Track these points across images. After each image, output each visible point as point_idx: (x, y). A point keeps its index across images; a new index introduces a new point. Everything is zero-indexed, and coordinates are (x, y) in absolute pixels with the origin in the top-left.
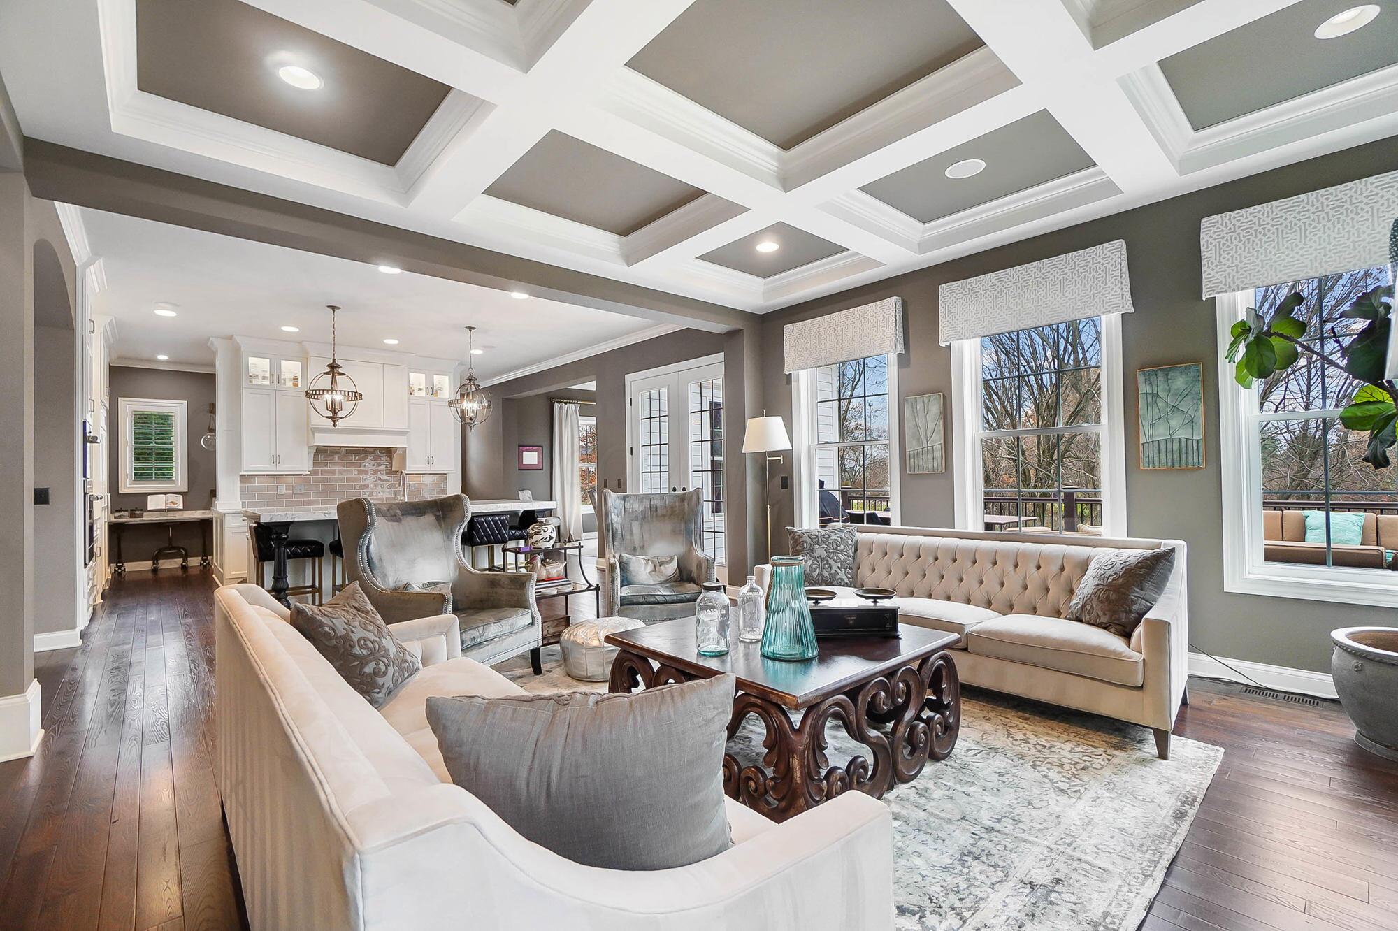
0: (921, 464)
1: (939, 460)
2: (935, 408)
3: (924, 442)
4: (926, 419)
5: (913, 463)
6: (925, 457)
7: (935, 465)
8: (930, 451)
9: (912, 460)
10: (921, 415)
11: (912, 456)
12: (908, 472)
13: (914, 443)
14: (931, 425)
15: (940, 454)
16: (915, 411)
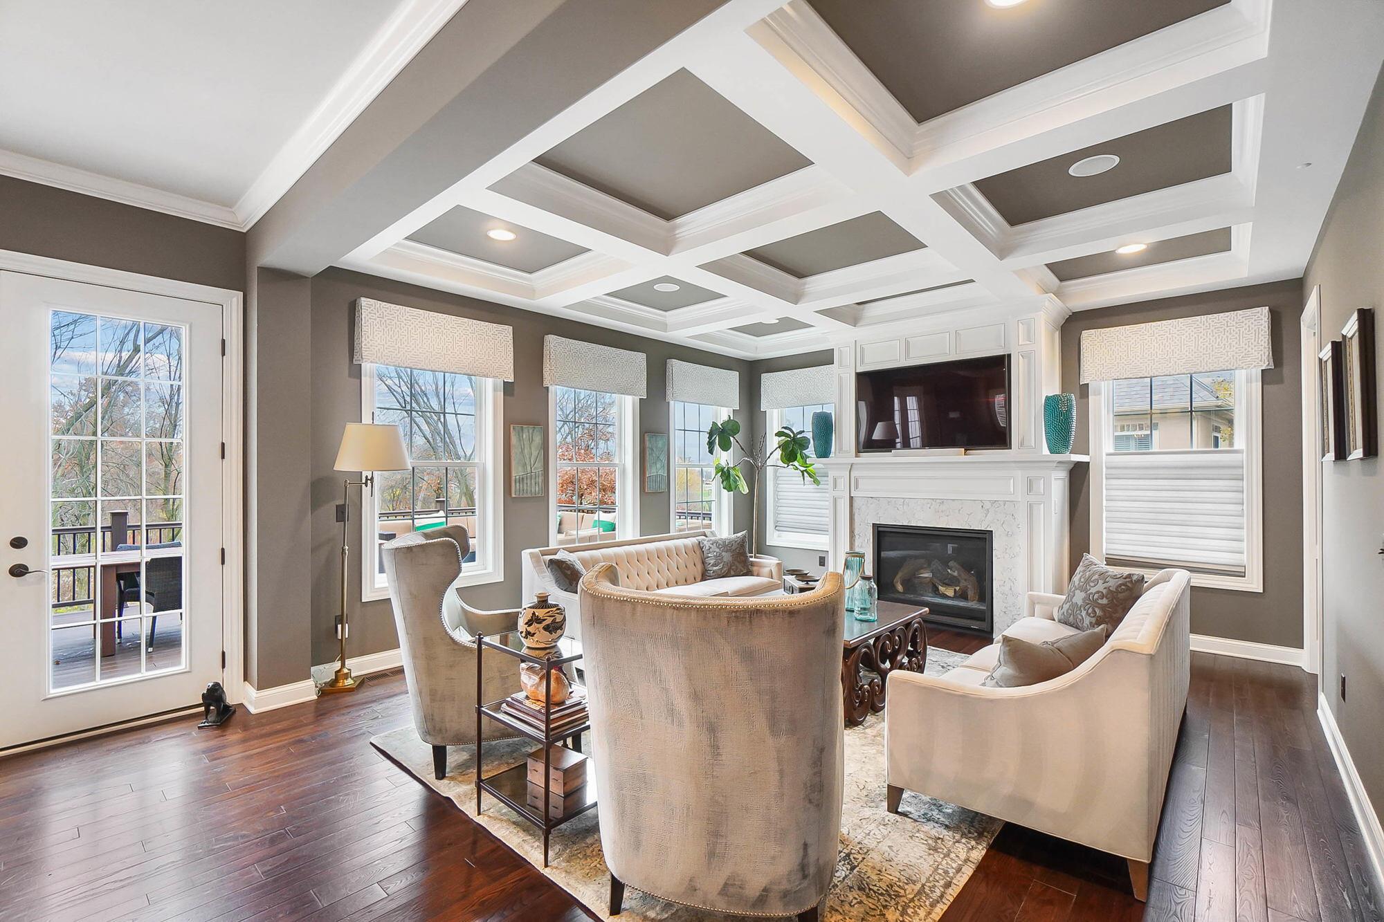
0: (525, 488)
1: (540, 484)
2: (538, 439)
3: (529, 468)
4: (530, 448)
5: (518, 487)
6: (529, 481)
7: (537, 489)
8: (534, 476)
9: (518, 484)
10: (527, 446)
11: (517, 481)
12: (514, 496)
13: (520, 469)
14: (535, 453)
15: (540, 480)
16: (521, 438)
